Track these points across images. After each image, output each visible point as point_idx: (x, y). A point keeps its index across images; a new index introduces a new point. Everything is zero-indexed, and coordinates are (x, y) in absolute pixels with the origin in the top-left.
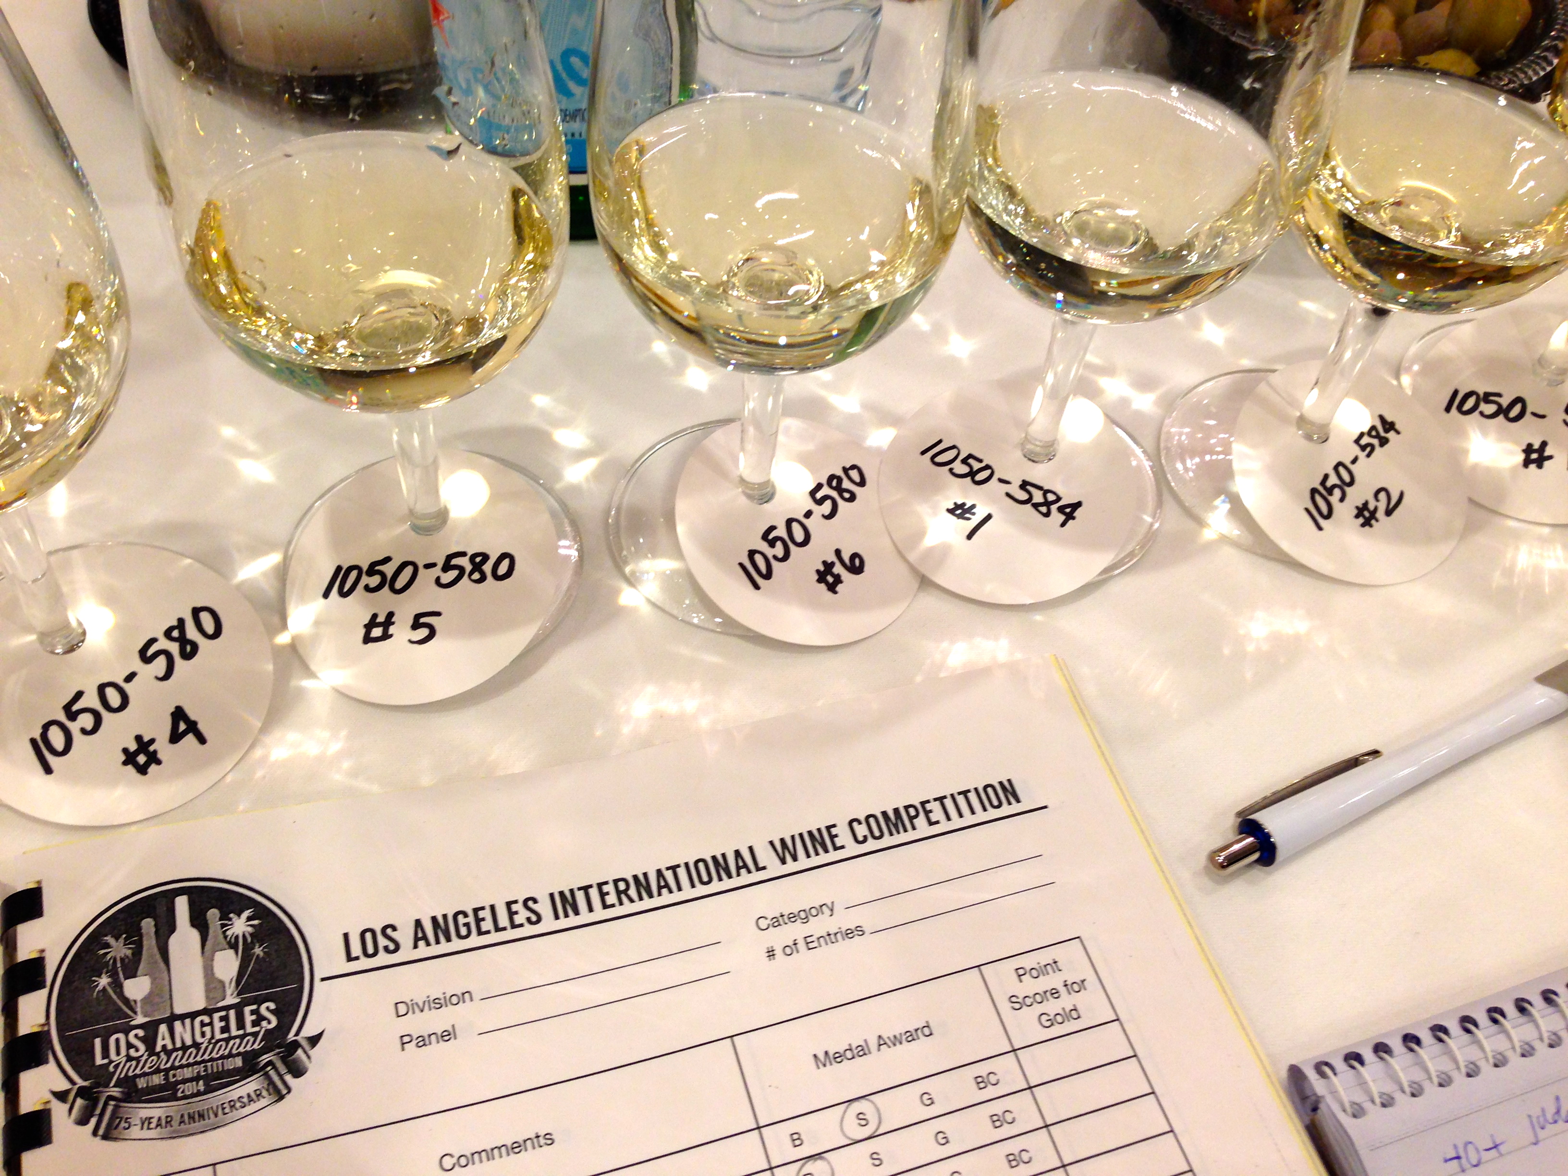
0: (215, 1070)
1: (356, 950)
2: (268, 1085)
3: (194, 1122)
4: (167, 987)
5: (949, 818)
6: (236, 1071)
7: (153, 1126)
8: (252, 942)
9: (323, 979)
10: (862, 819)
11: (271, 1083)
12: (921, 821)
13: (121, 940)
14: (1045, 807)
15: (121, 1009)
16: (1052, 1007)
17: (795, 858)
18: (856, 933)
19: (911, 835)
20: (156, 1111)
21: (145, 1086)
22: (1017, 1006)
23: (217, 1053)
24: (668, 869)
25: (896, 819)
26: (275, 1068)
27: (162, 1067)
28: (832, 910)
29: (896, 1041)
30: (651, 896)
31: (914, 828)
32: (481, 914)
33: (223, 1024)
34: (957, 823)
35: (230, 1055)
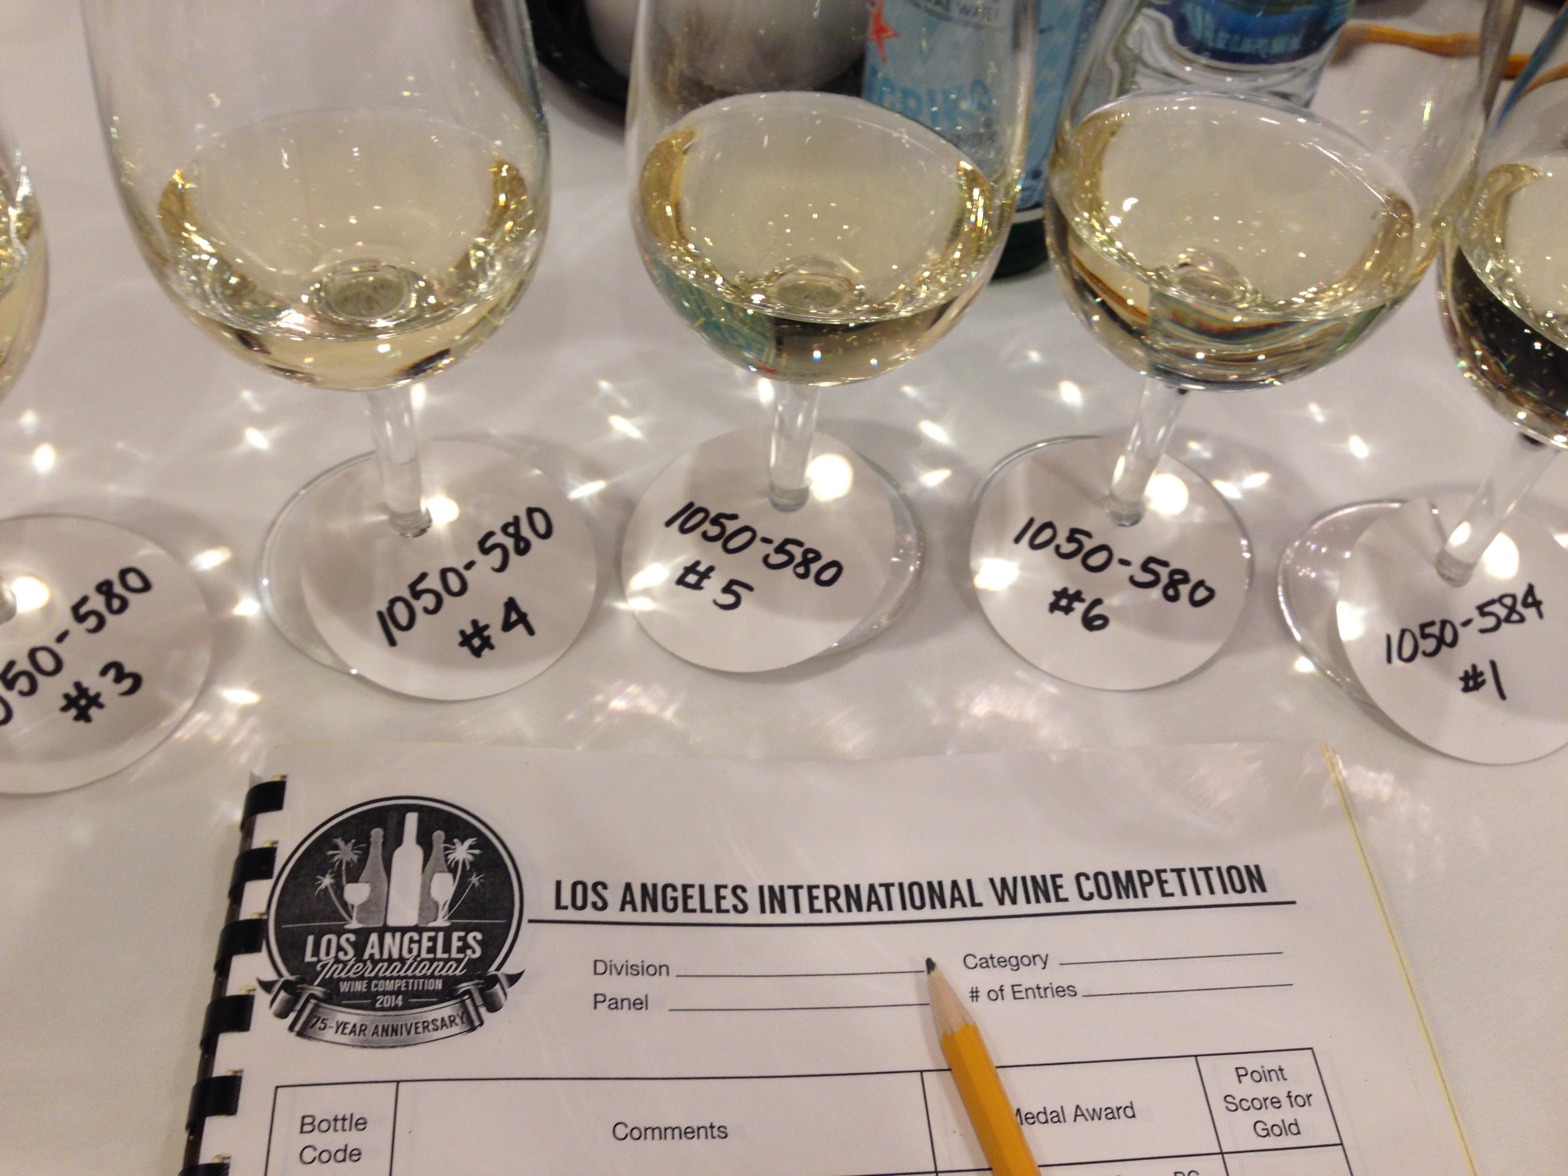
0: (415, 988)
1: (566, 899)
2: (463, 1013)
3: (387, 1035)
4: (385, 898)
5: (1184, 893)
6: (435, 993)
7: (347, 1031)
8: (470, 870)
9: (530, 921)
10: (1091, 876)
11: (466, 1011)
12: (1154, 890)
13: (350, 845)
14: (1293, 903)
15: (337, 911)
16: (1270, 1116)
17: (1014, 901)
18: (1067, 992)
19: (1140, 902)
20: (352, 1017)
21: (347, 990)
22: (1233, 1107)
23: (420, 972)
24: (881, 885)
25: (1127, 882)
26: (472, 997)
27: (366, 975)
28: (1045, 963)
29: (1095, 1115)
30: (860, 909)
31: (1145, 895)
32: (690, 892)
33: (430, 944)
34: (1192, 899)
35: (432, 976)
